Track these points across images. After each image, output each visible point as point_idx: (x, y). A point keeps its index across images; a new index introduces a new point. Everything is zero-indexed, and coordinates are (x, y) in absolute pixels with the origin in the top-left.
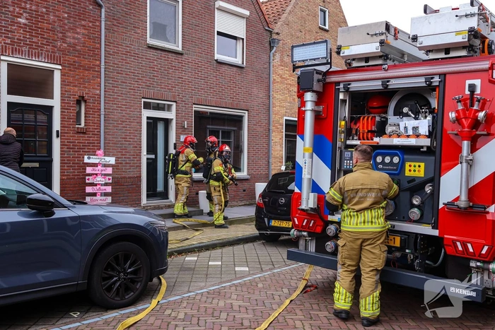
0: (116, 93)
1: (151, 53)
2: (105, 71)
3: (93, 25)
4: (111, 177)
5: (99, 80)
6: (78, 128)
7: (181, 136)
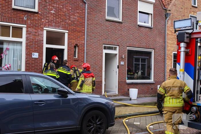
0: (91, 42)
2: (87, 32)
3: (82, 12)
5: (84, 36)
6: (75, 58)
7: (121, 62)
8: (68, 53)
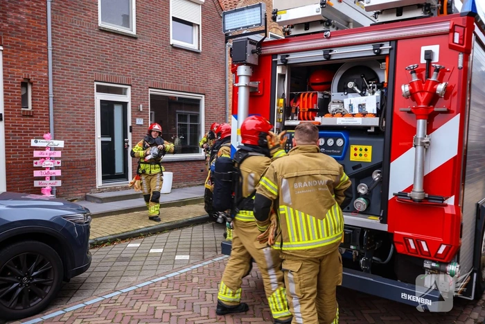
0: (66, 76)
1: (103, 36)
2: (53, 53)
3: (37, 5)
4: (60, 161)
5: (46, 62)
6: (24, 111)
7: (137, 119)
8: (5, 97)
